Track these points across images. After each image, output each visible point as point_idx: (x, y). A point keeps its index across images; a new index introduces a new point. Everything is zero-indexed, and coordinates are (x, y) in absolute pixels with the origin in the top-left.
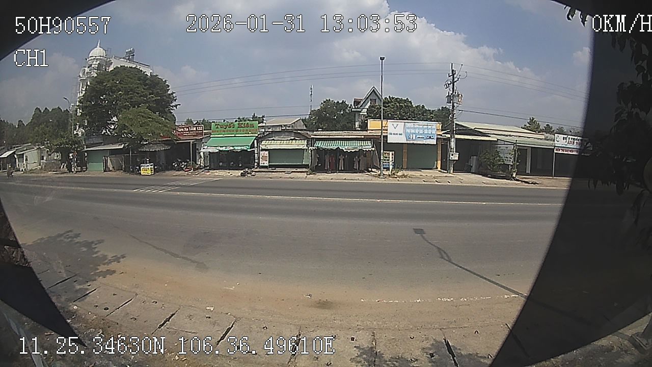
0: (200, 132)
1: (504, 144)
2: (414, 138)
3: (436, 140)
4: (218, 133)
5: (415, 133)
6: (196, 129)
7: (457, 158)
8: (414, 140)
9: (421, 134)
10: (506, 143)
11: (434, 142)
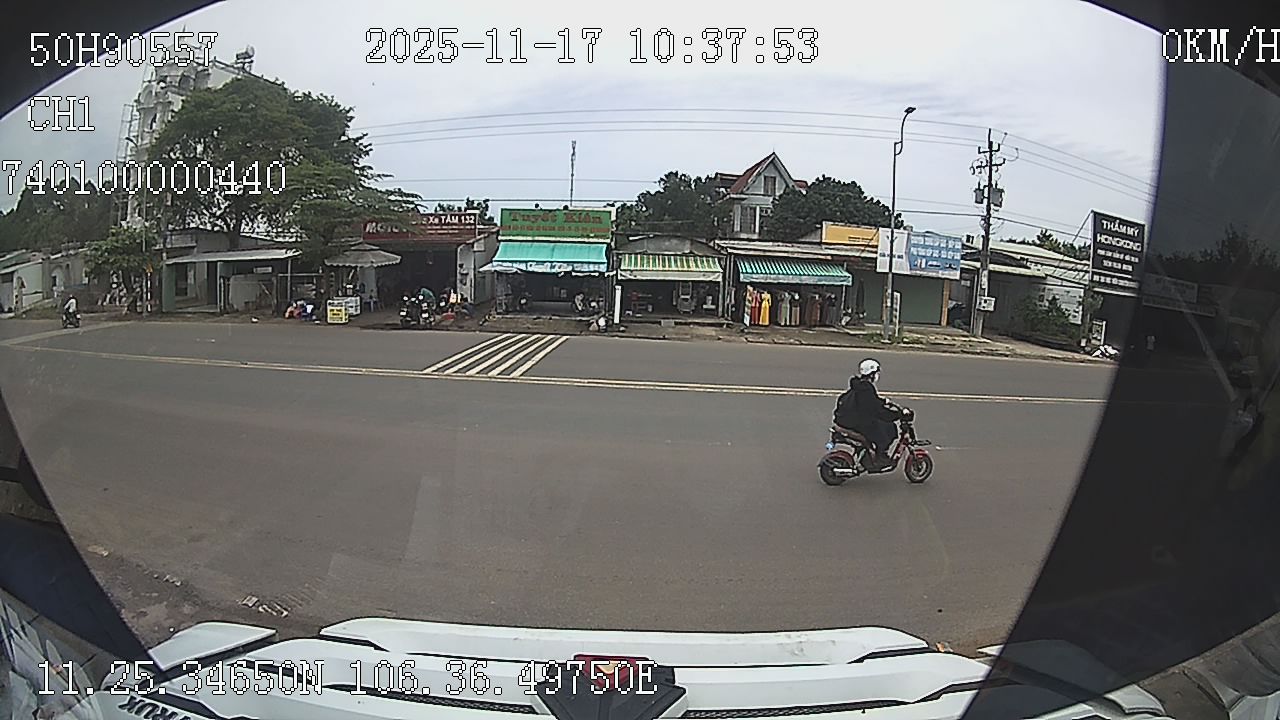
0: (468, 227)
1: (1061, 286)
2: (923, 266)
3: (959, 272)
4: (515, 232)
5: (924, 257)
6: (460, 220)
7: (991, 309)
8: (923, 270)
9: (936, 259)
10: (1065, 283)
11: (956, 275)
